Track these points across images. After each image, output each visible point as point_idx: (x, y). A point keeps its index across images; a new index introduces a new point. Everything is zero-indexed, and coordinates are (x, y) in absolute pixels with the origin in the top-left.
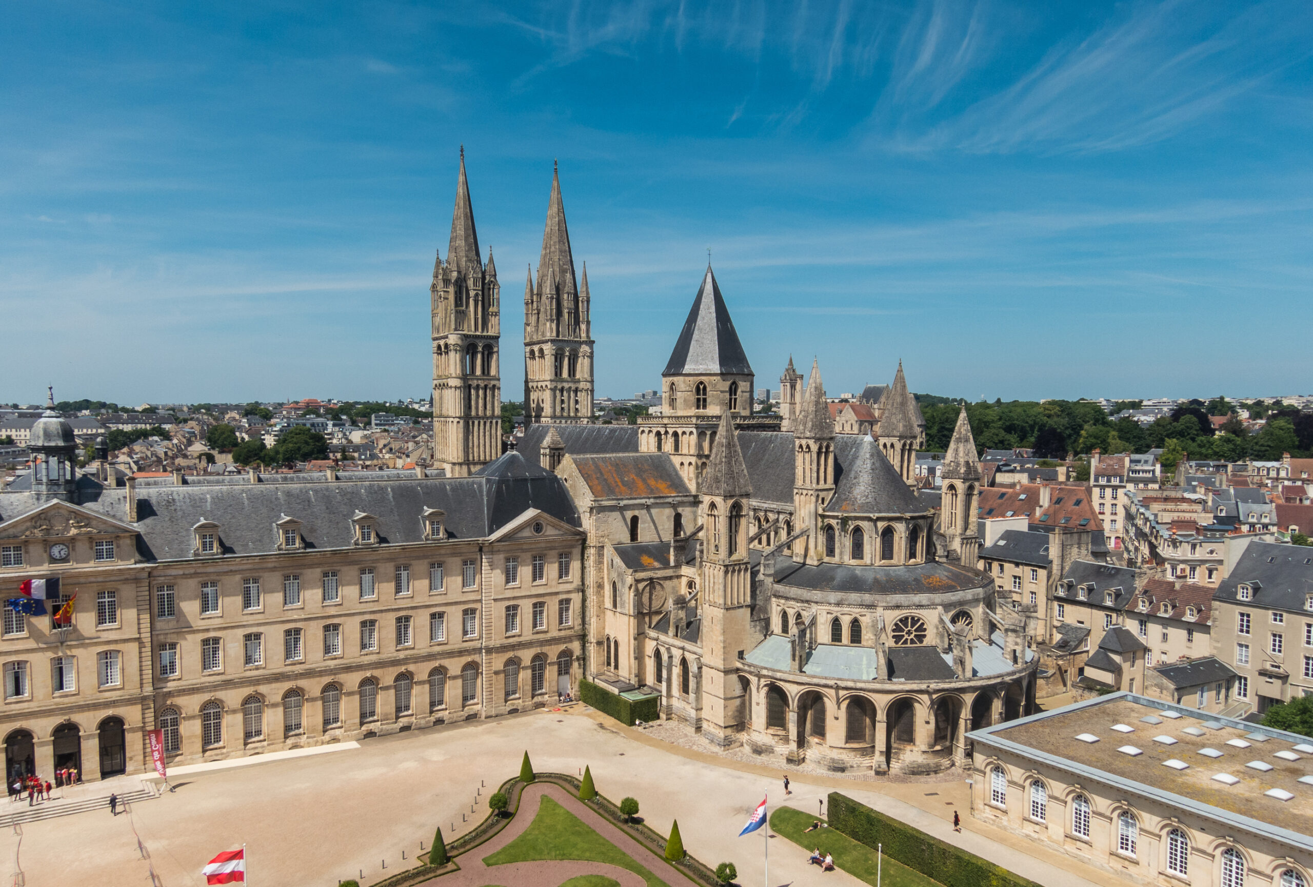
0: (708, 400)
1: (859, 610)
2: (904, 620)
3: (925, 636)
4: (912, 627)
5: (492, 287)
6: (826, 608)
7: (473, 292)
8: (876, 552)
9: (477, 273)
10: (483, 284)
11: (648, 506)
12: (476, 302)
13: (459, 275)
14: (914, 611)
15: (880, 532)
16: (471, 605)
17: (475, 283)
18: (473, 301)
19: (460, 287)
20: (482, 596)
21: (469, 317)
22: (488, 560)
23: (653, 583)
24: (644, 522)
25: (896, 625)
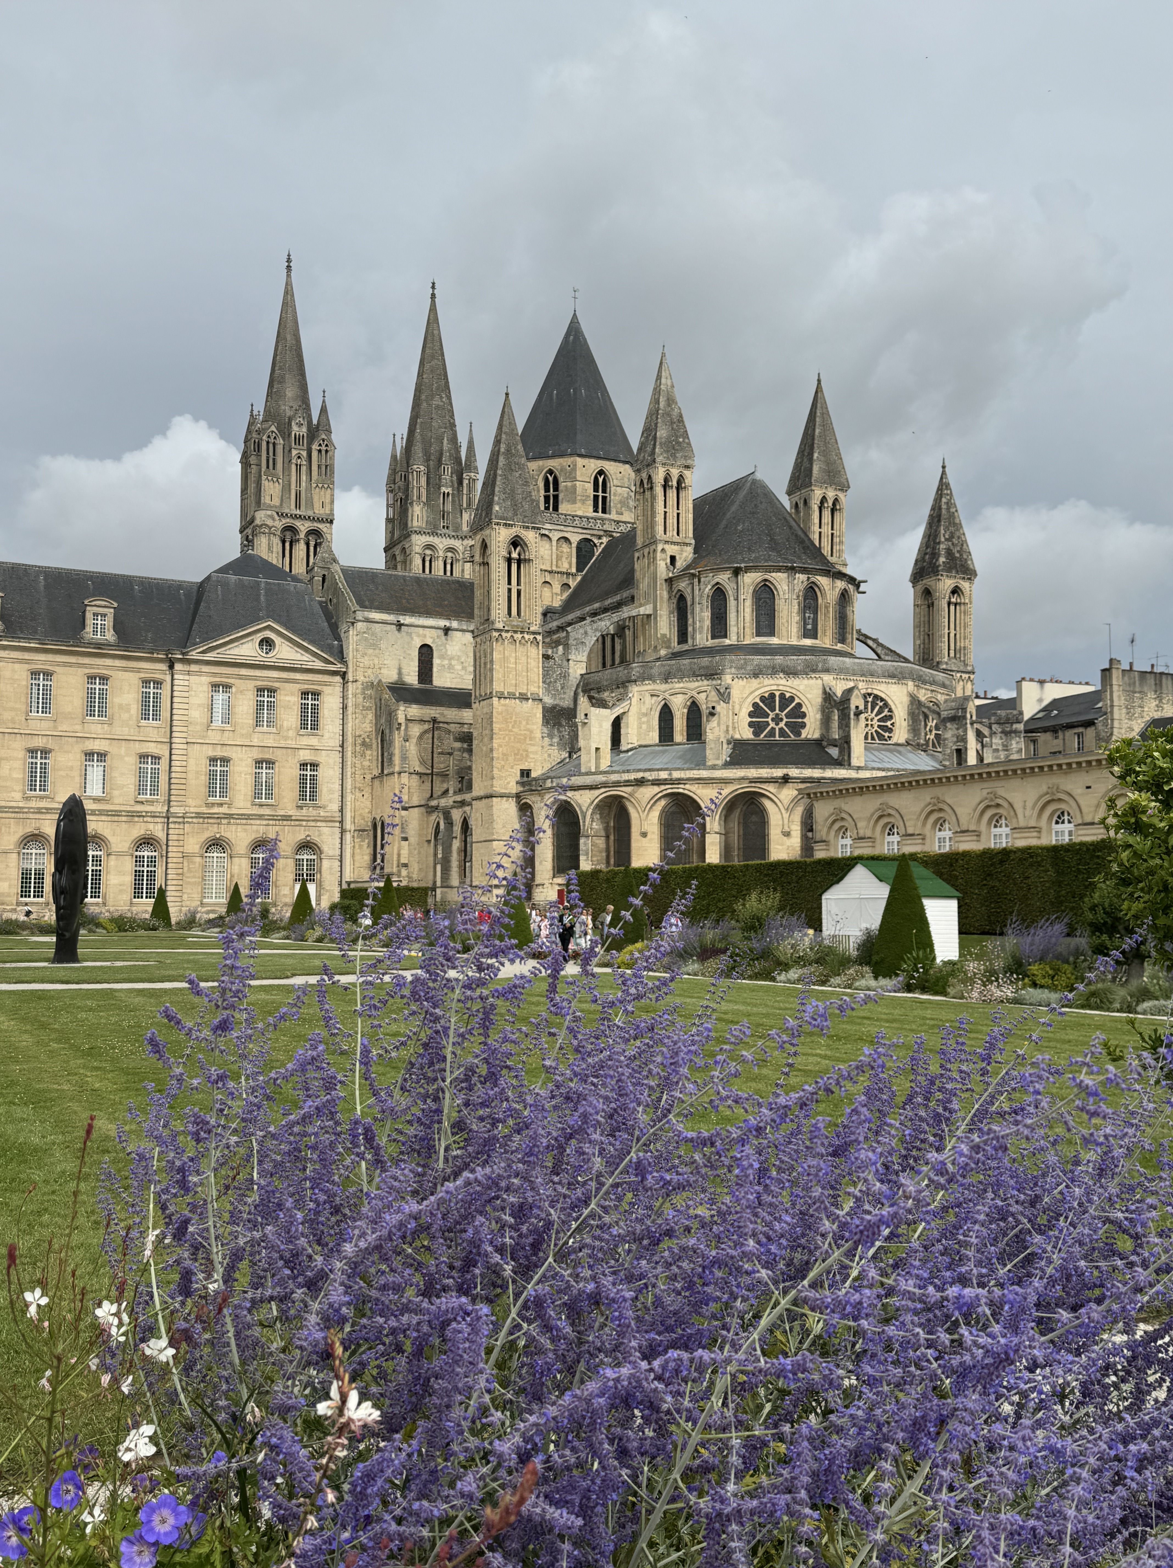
0: (561, 497)
1: (697, 684)
2: (769, 700)
3: (803, 725)
4: (781, 710)
5: (323, 448)
6: (649, 687)
7: (294, 452)
8: (747, 625)
9: (300, 425)
10: (310, 443)
11: (447, 630)
12: (299, 467)
13: (273, 428)
14: (783, 682)
15: (751, 591)
16: (152, 748)
17: (298, 440)
18: (294, 467)
19: (274, 444)
20: (171, 737)
21: (286, 488)
22: (181, 683)
23: (439, 728)
24: (442, 657)
25: (755, 705)
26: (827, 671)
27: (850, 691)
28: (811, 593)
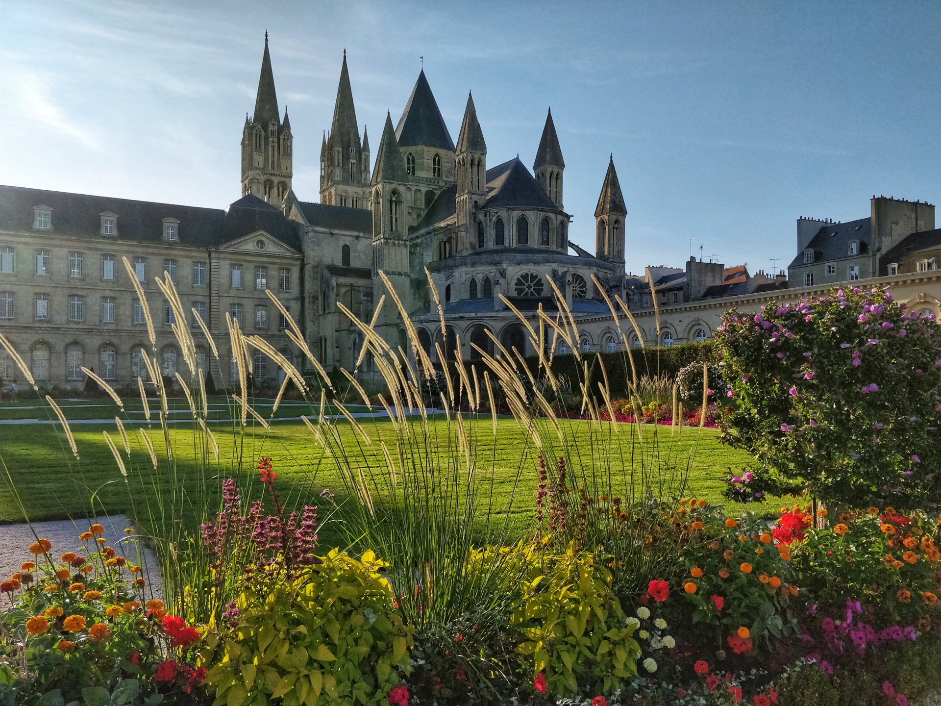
0: (416, 167)
1: (489, 268)
2: (525, 277)
3: (542, 290)
4: (531, 282)
5: (286, 137)
6: (464, 270)
7: (271, 139)
8: (514, 238)
9: (273, 125)
10: (279, 134)
11: (357, 238)
12: (273, 147)
13: (259, 126)
14: (532, 267)
15: (516, 220)
16: (200, 298)
17: (272, 132)
18: (270, 147)
19: (260, 135)
20: (210, 293)
21: (266, 159)
22: (215, 264)
23: (354, 290)
24: (355, 252)
25: (518, 279)
26: (554, 262)
27: (566, 272)
28: (546, 222)
